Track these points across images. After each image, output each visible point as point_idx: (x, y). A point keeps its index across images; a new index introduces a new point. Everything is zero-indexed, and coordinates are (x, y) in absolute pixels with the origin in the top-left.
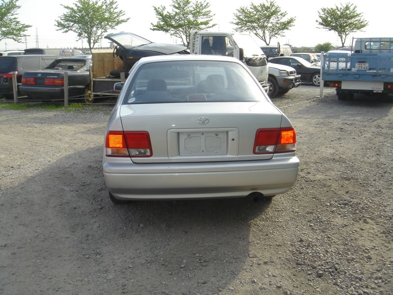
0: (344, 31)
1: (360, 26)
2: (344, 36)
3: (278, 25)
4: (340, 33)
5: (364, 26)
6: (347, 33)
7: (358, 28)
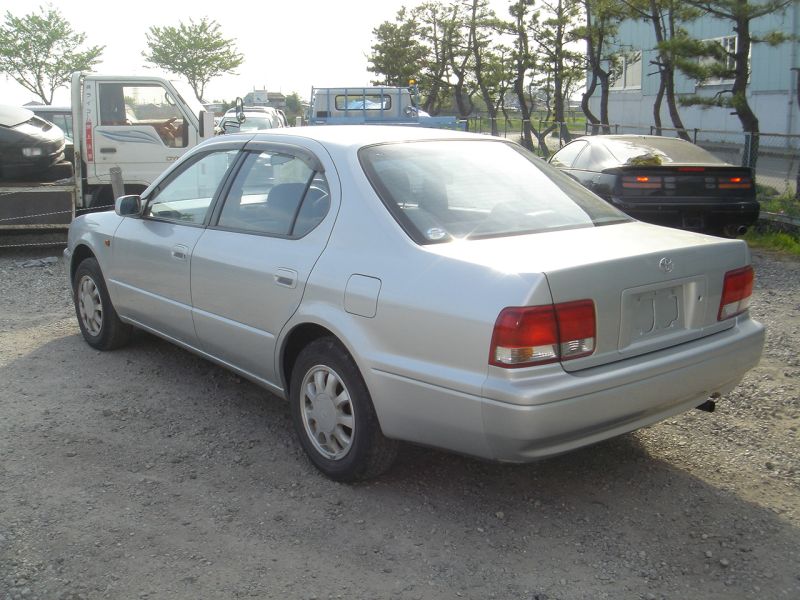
0: (200, 75)
1: (229, 64)
2: (200, 84)
3: (67, 62)
4: (192, 79)
5: (235, 64)
6: (206, 77)
7: (225, 68)
